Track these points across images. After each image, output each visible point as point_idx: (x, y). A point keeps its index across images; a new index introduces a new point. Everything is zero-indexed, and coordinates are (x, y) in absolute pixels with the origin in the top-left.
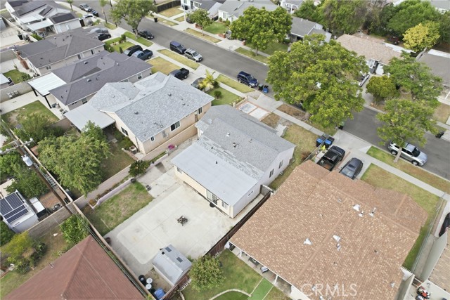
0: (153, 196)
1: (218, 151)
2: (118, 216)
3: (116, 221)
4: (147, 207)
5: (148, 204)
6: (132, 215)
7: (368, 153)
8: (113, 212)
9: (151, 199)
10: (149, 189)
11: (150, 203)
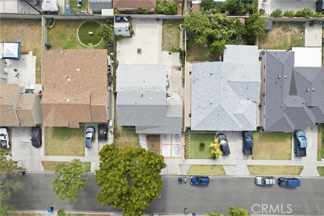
0: (164, 52)
1: (150, 88)
2: (167, 31)
3: (165, 29)
4: (161, 45)
5: (162, 46)
6: (163, 37)
7: (90, 163)
8: (172, 31)
9: (163, 50)
10: (170, 53)
11: (161, 47)
